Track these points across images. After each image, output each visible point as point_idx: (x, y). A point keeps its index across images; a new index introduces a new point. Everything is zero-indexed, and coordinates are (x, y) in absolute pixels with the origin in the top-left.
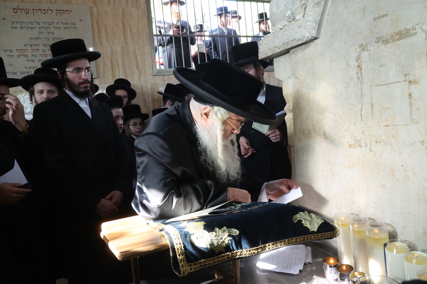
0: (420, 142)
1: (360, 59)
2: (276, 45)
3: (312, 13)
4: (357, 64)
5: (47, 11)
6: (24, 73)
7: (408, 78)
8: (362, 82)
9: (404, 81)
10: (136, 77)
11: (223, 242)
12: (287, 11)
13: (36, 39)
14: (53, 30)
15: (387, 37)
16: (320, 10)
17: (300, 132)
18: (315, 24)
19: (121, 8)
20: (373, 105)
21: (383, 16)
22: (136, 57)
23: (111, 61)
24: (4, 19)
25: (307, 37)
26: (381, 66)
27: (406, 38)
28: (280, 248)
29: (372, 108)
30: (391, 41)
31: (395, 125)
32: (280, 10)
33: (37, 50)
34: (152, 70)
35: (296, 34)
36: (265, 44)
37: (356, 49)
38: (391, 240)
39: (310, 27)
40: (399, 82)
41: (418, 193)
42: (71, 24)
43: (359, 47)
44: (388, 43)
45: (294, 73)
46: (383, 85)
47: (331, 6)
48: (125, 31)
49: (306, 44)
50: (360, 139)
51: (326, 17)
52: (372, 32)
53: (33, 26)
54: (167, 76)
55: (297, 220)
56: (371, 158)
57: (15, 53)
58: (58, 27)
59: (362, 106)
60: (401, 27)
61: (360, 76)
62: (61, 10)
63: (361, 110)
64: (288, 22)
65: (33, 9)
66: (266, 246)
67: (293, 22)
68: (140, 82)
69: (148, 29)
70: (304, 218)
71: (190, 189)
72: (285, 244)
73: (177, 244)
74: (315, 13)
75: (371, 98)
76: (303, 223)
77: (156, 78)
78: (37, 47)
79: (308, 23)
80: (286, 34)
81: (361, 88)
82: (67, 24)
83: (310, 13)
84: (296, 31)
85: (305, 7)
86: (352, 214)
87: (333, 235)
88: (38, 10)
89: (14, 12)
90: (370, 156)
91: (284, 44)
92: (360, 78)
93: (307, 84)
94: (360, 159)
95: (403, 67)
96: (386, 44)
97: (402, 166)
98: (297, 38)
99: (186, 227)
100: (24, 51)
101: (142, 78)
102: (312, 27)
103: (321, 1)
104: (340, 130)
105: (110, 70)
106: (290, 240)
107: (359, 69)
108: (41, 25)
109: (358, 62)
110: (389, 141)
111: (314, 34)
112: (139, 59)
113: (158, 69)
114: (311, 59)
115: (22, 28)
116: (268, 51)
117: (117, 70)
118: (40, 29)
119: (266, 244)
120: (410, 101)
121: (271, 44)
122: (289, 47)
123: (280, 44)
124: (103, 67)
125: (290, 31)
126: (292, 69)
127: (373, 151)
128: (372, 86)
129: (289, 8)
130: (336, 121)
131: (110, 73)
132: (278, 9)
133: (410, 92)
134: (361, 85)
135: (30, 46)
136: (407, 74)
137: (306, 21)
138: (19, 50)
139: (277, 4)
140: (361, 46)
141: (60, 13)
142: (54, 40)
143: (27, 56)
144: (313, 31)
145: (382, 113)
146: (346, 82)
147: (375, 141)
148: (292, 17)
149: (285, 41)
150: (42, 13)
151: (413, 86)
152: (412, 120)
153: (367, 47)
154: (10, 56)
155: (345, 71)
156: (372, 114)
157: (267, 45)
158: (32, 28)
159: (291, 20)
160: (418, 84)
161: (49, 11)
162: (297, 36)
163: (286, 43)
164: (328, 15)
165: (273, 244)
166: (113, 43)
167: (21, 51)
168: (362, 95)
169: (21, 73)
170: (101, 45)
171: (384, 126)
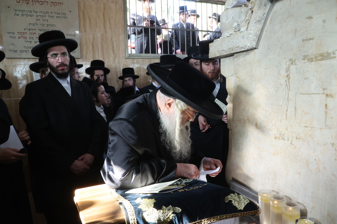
0: (331, 144)
1: (289, 71)
2: (223, 49)
3: (254, 28)
4: (286, 74)
5: (43, 2)
6: (23, 51)
7: (325, 91)
8: (289, 89)
9: (322, 93)
10: (112, 59)
11: (169, 218)
12: (234, 23)
13: (34, 25)
14: (47, 18)
15: (312, 57)
16: (260, 26)
17: (237, 121)
18: (255, 37)
19: (103, 3)
20: (296, 109)
21: (310, 39)
22: (113, 43)
23: (93, 45)
24: (9, 7)
25: (249, 47)
26: (305, 79)
27: (328, 59)
28: (213, 222)
29: (296, 111)
30: (315, 60)
31: (312, 127)
32: (229, 21)
33: (34, 33)
34: (124, 54)
35: (240, 43)
36: (215, 47)
37: (286, 62)
38: (302, 217)
39: (251, 39)
40: (319, 94)
41: (326, 183)
42: (63, 14)
43: (289, 60)
44: (312, 61)
45: (236, 73)
46: (306, 94)
47: (269, 24)
48: (105, 22)
49: (247, 52)
50: (284, 134)
51: (264, 33)
52: (300, 51)
53: (32, 14)
54: (136, 59)
55: (228, 201)
56: (292, 150)
57: (17, 36)
58: (52, 16)
59: (288, 108)
60: (324, 50)
61: (288, 84)
62: (55, 3)
63: (287, 111)
64: (234, 32)
65: (32, 1)
66: (202, 221)
67: (238, 33)
68: (115, 63)
69: (124, 21)
70: (234, 199)
71: (147, 166)
72: (217, 220)
73: (131, 220)
74: (256, 28)
75: (295, 103)
76: (233, 203)
77: (127, 60)
78: (34, 31)
79: (250, 36)
80: (232, 41)
81: (288, 94)
82: (59, 14)
83: (252, 27)
84: (240, 40)
85: (248, 22)
86: (273, 191)
87: (256, 213)
88: (37, 1)
89: (17, 2)
90: (291, 148)
91: (230, 49)
92: (288, 85)
93: (246, 84)
94: (282, 149)
95: (322, 82)
96: (310, 62)
97: (315, 160)
98: (240, 46)
99: (140, 205)
100: (23, 34)
101: (116, 60)
102: (253, 39)
103: (261, 20)
104: (269, 124)
105: (92, 52)
106: (221, 216)
107: (287, 78)
108: (39, 14)
109: (287, 73)
110: (307, 139)
111: (254, 45)
112: (115, 44)
113: (129, 54)
114: (250, 64)
115: (23, 15)
116: (216, 53)
117: (97, 52)
118: (37, 17)
119: (202, 220)
120: (325, 110)
121: (220, 47)
122: (233, 52)
123: (226, 49)
124: (86, 50)
125: (235, 39)
126: (235, 70)
127: (294, 144)
128: (297, 94)
129: (236, 20)
130: (266, 116)
131: (91, 55)
132: (227, 20)
133: (326, 103)
134: (288, 91)
135: (29, 30)
136: (326, 88)
137: (248, 34)
138: (20, 33)
139: (227, 16)
140: (291, 60)
141: (54, 4)
142: (48, 26)
143: (26, 38)
144: (254, 42)
145: (303, 116)
146: (277, 87)
147: (295, 137)
148: (238, 28)
149: (230, 47)
150: (40, 4)
151: (329, 99)
152: (326, 126)
153: (295, 62)
154: (12, 37)
155: (277, 78)
156: (295, 115)
157: (217, 48)
158: (31, 16)
159: (237, 30)
160: (333, 97)
161: (45, 3)
162: (241, 45)
163: (231, 49)
164: (266, 31)
165: (208, 220)
166: (95, 31)
167: (21, 33)
168: (288, 100)
169: (20, 51)
170: (85, 32)
171: (304, 127)
